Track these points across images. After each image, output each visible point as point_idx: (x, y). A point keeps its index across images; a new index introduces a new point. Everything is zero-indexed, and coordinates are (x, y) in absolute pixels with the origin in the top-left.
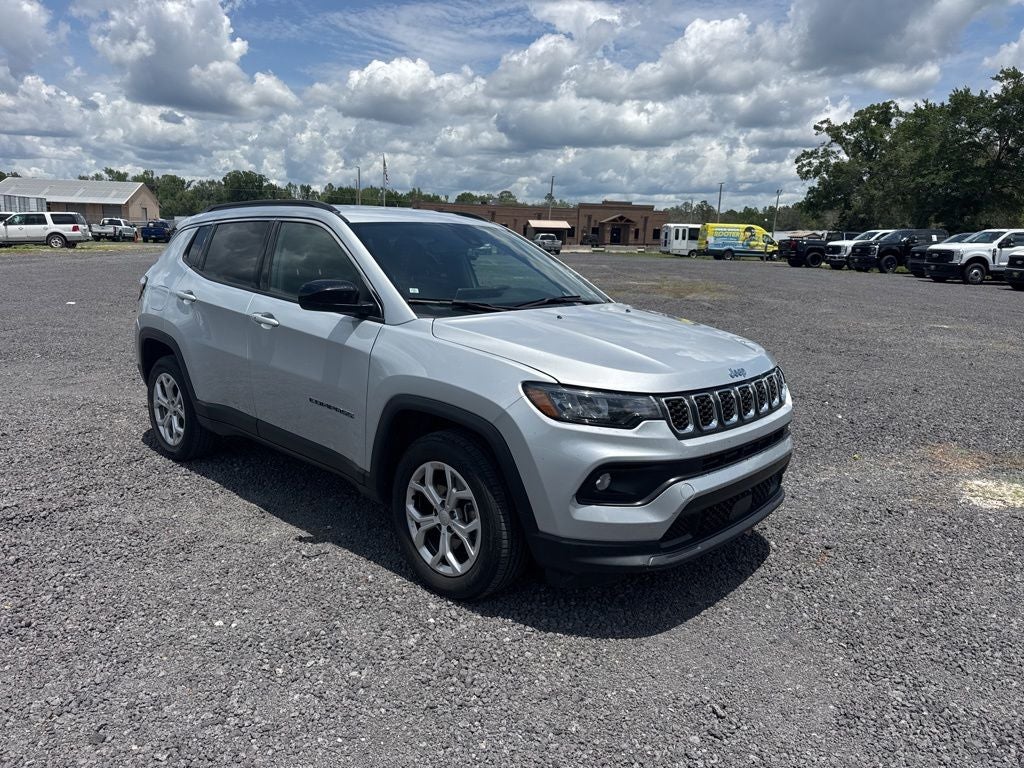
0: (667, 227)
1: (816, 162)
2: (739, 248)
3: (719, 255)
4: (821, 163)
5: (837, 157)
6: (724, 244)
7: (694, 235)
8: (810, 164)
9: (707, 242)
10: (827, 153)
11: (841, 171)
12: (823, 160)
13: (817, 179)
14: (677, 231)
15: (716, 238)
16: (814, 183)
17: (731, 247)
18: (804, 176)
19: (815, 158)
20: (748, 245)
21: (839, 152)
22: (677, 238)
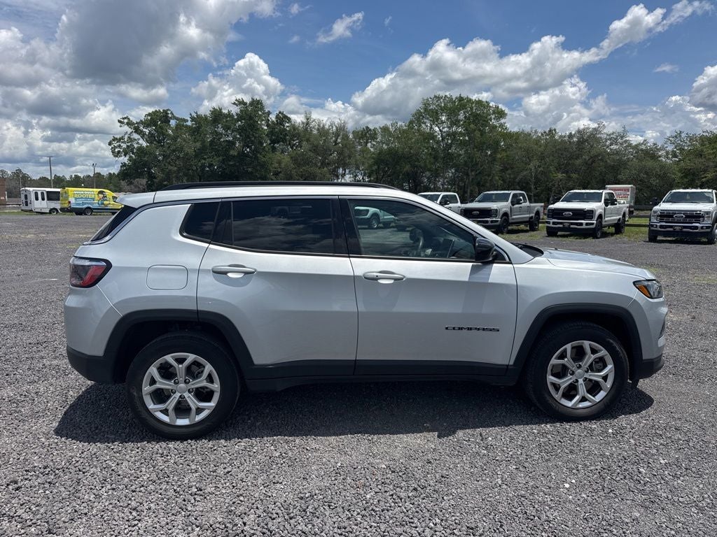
0: (26, 191)
1: (124, 146)
2: (96, 206)
3: (80, 212)
4: (127, 146)
5: (138, 143)
6: (83, 204)
7: (52, 197)
8: (120, 146)
9: (70, 202)
10: (130, 139)
11: (142, 152)
12: (129, 144)
13: (127, 157)
14: (36, 194)
15: (76, 199)
16: (125, 159)
17: (90, 206)
18: (117, 154)
19: (122, 142)
20: (103, 204)
21: (139, 139)
22: (37, 199)
